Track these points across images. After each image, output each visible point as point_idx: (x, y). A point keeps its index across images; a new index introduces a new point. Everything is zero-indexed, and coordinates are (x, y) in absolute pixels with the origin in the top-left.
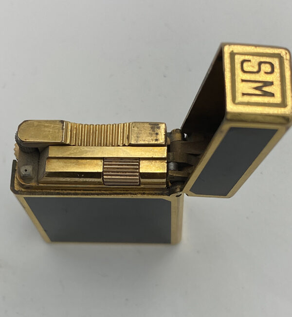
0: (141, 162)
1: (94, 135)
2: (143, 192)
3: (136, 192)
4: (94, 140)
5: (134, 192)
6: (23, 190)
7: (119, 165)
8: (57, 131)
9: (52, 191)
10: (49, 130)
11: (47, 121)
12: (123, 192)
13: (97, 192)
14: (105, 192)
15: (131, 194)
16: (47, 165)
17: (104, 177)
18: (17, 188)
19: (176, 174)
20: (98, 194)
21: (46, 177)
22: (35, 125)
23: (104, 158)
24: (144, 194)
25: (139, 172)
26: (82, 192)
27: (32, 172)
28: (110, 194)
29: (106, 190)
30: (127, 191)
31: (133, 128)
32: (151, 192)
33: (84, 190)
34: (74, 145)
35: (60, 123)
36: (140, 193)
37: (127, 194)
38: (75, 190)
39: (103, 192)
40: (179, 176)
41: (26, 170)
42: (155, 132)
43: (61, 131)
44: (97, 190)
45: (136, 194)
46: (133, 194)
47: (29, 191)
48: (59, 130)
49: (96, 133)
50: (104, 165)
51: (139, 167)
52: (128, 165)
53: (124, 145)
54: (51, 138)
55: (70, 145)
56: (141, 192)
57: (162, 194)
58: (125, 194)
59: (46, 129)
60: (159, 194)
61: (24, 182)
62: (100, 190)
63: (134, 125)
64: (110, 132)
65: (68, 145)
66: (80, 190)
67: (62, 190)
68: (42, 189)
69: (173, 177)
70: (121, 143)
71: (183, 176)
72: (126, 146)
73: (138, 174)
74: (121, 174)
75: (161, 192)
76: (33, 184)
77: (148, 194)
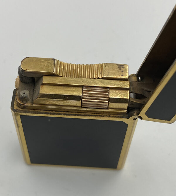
0: (110, 91)
1: (76, 71)
2: (109, 115)
3: (104, 115)
4: (76, 74)
5: (102, 115)
6: (20, 109)
7: (94, 91)
8: (50, 65)
9: (42, 111)
10: (44, 64)
11: (43, 59)
12: (94, 114)
13: (75, 113)
14: (81, 114)
15: (100, 116)
16: (41, 89)
17: (83, 100)
18: (16, 107)
19: (135, 101)
20: (76, 115)
21: (39, 97)
22: (34, 60)
23: (83, 86)
24: (110, 116)
25: (109, 98)
26: (64, 113)
27: (28, 95)
28: (85, 115)
29: (81, 113)
30: (97, 114)
31: (105, 67)
32: (115, 115)
33: (65, 112)
34: (61, 76)
35: (53, 60)
36: (106, 116)
37: (97, 116)
38: (59, 111)
39: (79, 113)
40: (138, 102)
41: (24, 93)
42: (121, 70)
43: (53, 65)
44: (76, 112)
45: (104, 116)
46: (102, 116)
47: (25, 110)
48: (52, 65)
49: (77, 70)
50: (83, 90)
51: (109, 94)
52: (101, 92)
53: (99, 78)
54: (45, 70)
55: (59, 76)
56: (108, 115)
57: (123, 117)
58: (95, 116)
59: (42, 64)
60: (121, 117)
61: (22, 103)
62: (77, 112)
63: (106, 65)
64: (88, 70)
65: (58, 76)
66: (63, 111)
67: (49, 111)
68: (34, 110)
69: (132, 104)
70: (96, 76)
71: (140, 103)
72: (100, 79)
73: (108, 99)
74: (96, 98)
75: (123, 116)
76: (29, 104)
77: (113, 117)
